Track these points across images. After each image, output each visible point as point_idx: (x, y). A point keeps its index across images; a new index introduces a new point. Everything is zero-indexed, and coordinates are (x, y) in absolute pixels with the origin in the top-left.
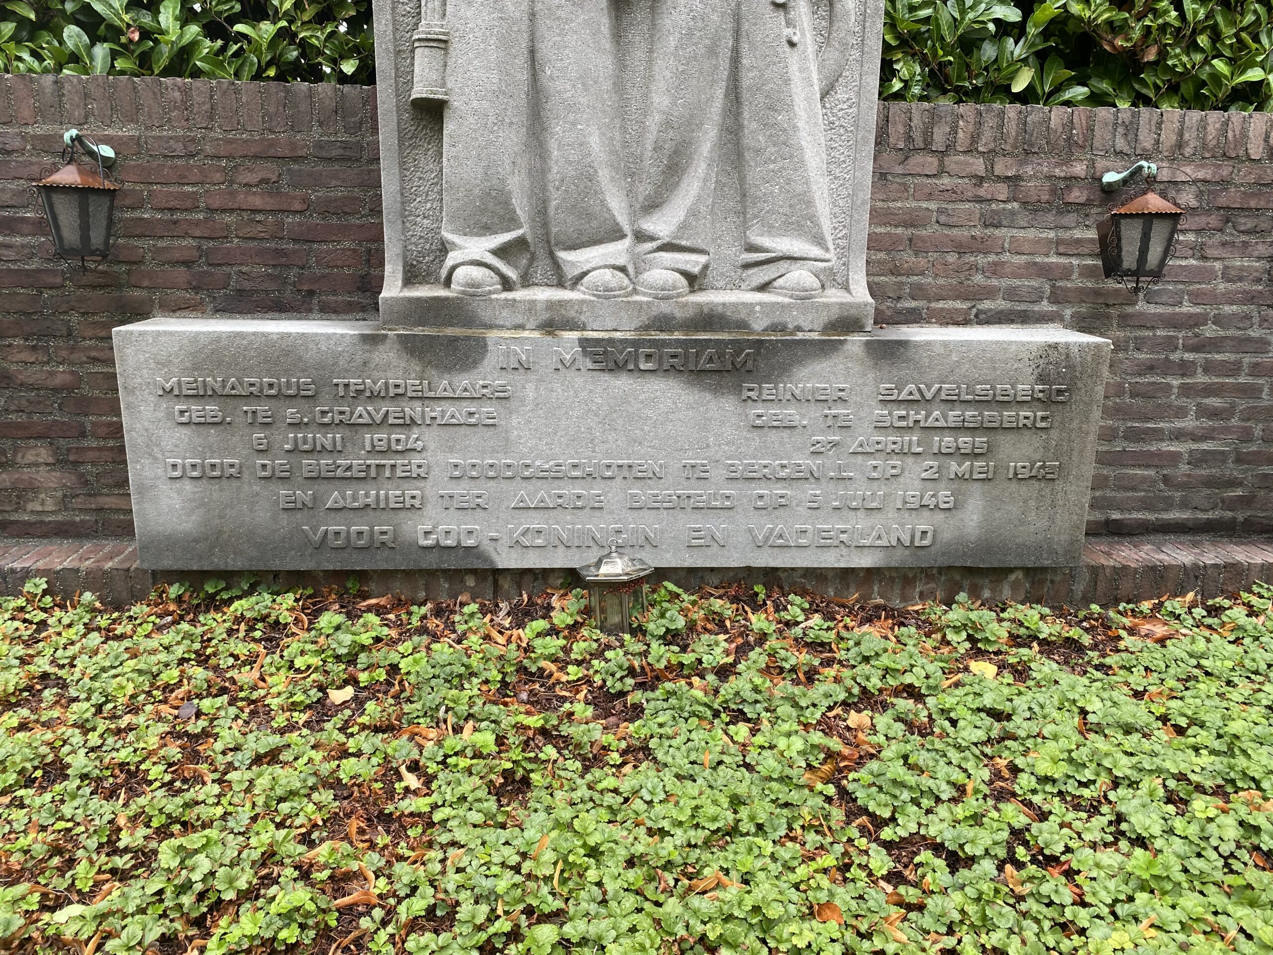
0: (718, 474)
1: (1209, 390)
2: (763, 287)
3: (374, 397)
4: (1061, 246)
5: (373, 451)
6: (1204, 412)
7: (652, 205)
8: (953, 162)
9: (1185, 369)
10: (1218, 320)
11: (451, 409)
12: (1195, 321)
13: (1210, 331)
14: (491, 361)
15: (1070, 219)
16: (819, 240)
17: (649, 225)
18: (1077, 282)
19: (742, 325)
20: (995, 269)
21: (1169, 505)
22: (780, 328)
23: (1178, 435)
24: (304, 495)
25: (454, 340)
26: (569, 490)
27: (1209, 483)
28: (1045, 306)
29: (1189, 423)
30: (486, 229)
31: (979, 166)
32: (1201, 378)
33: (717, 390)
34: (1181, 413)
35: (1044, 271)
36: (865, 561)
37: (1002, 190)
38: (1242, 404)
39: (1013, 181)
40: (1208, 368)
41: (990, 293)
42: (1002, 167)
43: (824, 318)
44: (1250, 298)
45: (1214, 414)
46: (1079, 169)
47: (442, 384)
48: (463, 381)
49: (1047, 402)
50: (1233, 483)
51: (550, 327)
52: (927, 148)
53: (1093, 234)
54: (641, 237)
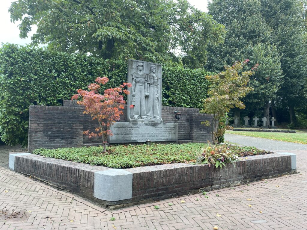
0: (154, 134)
1: (183, 128)
2: (155, 119)
3: (130, 127)
4: (173, 117)
5: (130, 132)
6: (183, 130)
7: (148, 113)
8: (165, 110)
9: (181, 126)
10: (183, 122)
11: (135, 128)
12: (182, 122)
13: (183, 123)
14: (138, 124)
15: (173, 115)
16: (159, 116)
17: (148, 114)
18: (174, 119)
19: (155, 122)
20: (169, 118)
21: (182, 137)
22: (157, 122)
23: (182, 132)
24: (124, 136)
25: (135, 123)
26: (143, 135)
27: (184, 135)
28: (172, 121)
29: (182, 131)
30: (137, 115)
31: (167, 111)
32: (183, 127)
33: (153, 127)
34: (182, 130)
35: (172, 119)
36: (164, 141)
37: (168, 113)
38: (185, 129)
39: (169, 112)
40: (183, 126)
41: (168, 120)
42: (169, 111)
43: (160, 121)
44: (185, 121)
45: (184, 130)
46: (173, 111)
47: (135, 126)
48: (136, 126)
49: (174, 128)
50: (186, 135)
51: (142, 122)
52: (163, 109)
53: (175, 116)
54: (147, 115)
